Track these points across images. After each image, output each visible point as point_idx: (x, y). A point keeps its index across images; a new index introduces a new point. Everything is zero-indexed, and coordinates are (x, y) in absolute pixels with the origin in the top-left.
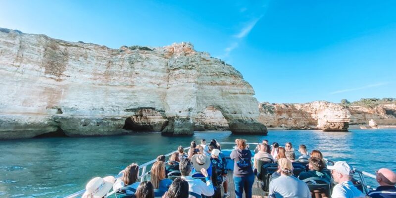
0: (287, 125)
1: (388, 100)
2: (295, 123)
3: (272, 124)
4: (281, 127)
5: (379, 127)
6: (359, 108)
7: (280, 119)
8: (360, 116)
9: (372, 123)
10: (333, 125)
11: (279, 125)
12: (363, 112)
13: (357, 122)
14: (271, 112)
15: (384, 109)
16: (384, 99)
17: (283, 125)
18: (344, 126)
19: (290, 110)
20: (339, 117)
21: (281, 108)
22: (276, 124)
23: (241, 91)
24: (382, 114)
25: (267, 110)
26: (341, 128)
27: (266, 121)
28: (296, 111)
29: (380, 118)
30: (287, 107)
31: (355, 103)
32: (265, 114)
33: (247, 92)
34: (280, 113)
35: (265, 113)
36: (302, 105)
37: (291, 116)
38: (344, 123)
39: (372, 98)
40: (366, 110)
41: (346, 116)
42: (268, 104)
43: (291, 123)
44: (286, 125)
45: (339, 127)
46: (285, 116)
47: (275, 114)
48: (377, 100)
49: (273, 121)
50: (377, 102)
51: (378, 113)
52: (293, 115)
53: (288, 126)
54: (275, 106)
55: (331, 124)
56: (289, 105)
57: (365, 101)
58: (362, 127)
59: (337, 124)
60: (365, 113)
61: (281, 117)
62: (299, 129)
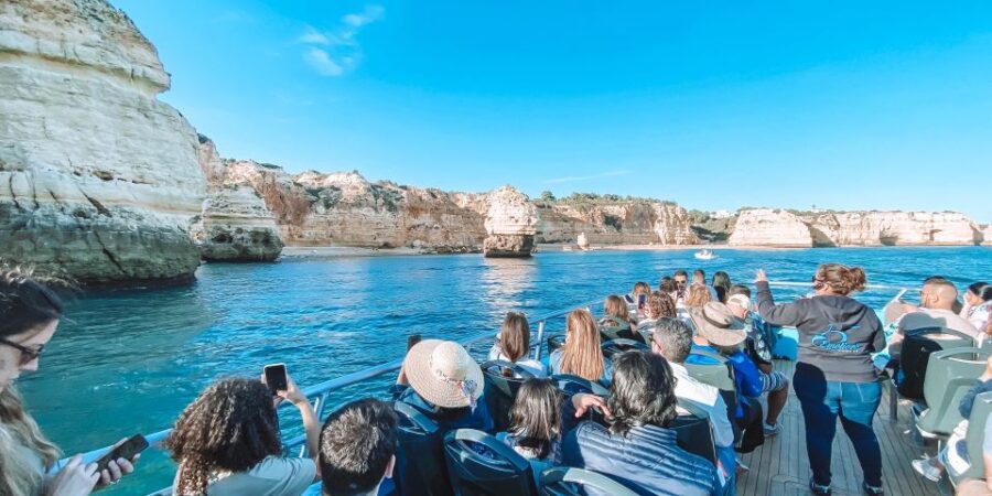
0: (427, 241)
1: (612, 198)
2: (447, 238)
3: (390, 241)
4: (412, 246)
5: (592, 248)
6: (566, 210)
7: (414, 227)
8: (567, 226)
9: (581, 240)
10: (503, 242)
11: (409, 243)
12: (573, 219)
13: (561, 238)
14: (391, 207)
15: (602, 213)
16: (606, 197)
17: (417, 243)
18: (525, 244)
19: (441, 205)
20: (517, 221)
21: (420, 198)
22: (401, 240)
23: (53, 48)
24: (599, 223)
25: (381, 201)
26: (517, 249)
27: (374, 233)
28: (452, 209)
29: (596, 232)
30: (434, 196)
31: (564, 200)
32: (373, 213)
33: (90, 55)
34: (414, 211)
35: (376, 209)
36: (472, 197)
37: (439, 220)
38: (525, 236)
39: (589, 193)
40: (577, 215)
41: (529, 221)
42: (389, 186)
43: (437, 238)
44: (423, 243)
45: (513, 247)
46: (426, 219)
47: (401, 214)
48: (596, 197)
49: (392, 231)
50: (596, 201)
51: (593, 220)
52: (444, 217)
53: (429, 245)
54: (404, 193)
55: (500, 240)
56: (441, 194)
57: (577, 197)
58: (566, 248)
59: (511, 238)
60: (575, 220)
61: (416, 222)
62: (449, 252)
